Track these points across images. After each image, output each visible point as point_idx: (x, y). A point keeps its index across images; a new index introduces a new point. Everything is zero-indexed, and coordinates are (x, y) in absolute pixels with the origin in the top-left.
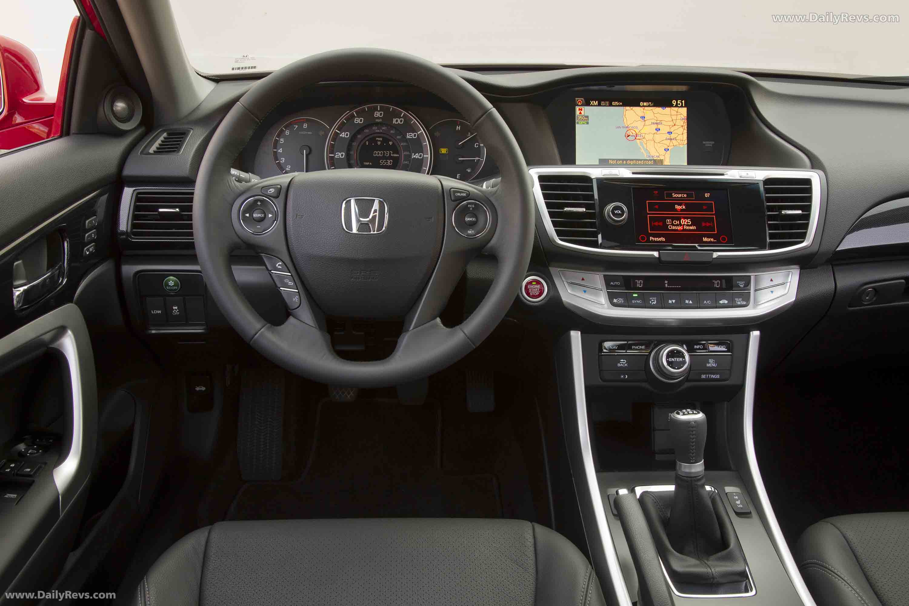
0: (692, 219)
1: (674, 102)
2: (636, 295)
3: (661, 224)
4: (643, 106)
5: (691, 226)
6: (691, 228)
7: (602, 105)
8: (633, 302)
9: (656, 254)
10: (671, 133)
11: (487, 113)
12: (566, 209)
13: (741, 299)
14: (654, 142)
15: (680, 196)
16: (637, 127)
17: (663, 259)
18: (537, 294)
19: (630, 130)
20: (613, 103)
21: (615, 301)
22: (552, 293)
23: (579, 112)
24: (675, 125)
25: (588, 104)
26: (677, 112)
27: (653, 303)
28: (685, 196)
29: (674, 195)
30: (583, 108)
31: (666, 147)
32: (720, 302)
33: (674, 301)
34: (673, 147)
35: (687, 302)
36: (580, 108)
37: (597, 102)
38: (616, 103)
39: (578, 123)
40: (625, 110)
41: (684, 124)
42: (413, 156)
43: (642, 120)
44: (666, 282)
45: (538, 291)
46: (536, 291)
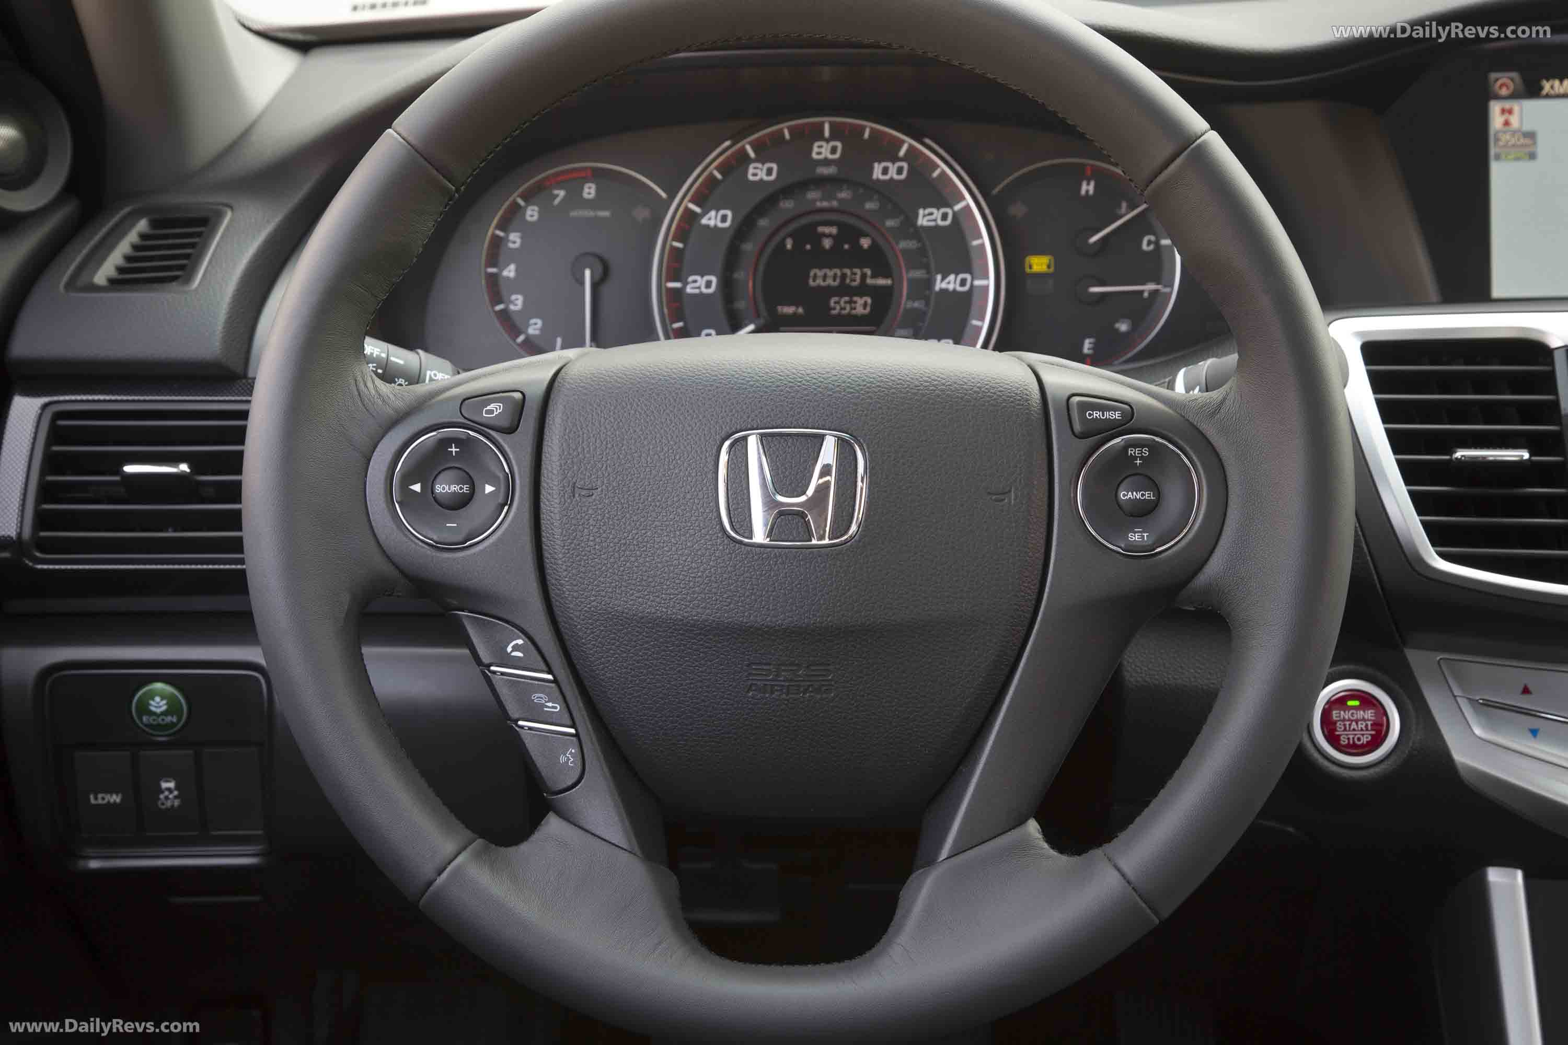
11: (1189, 149)
12: (1461, 453)
18: (1364, 740)
22: (1417, 736)
23: (1503, 118)
25: (1532, 91)
30: (1515, 104)
36: (1507, 107)
39: (1499, 158)
42: (940, 284)
45: (1367, 730)
46: (1362, 730)
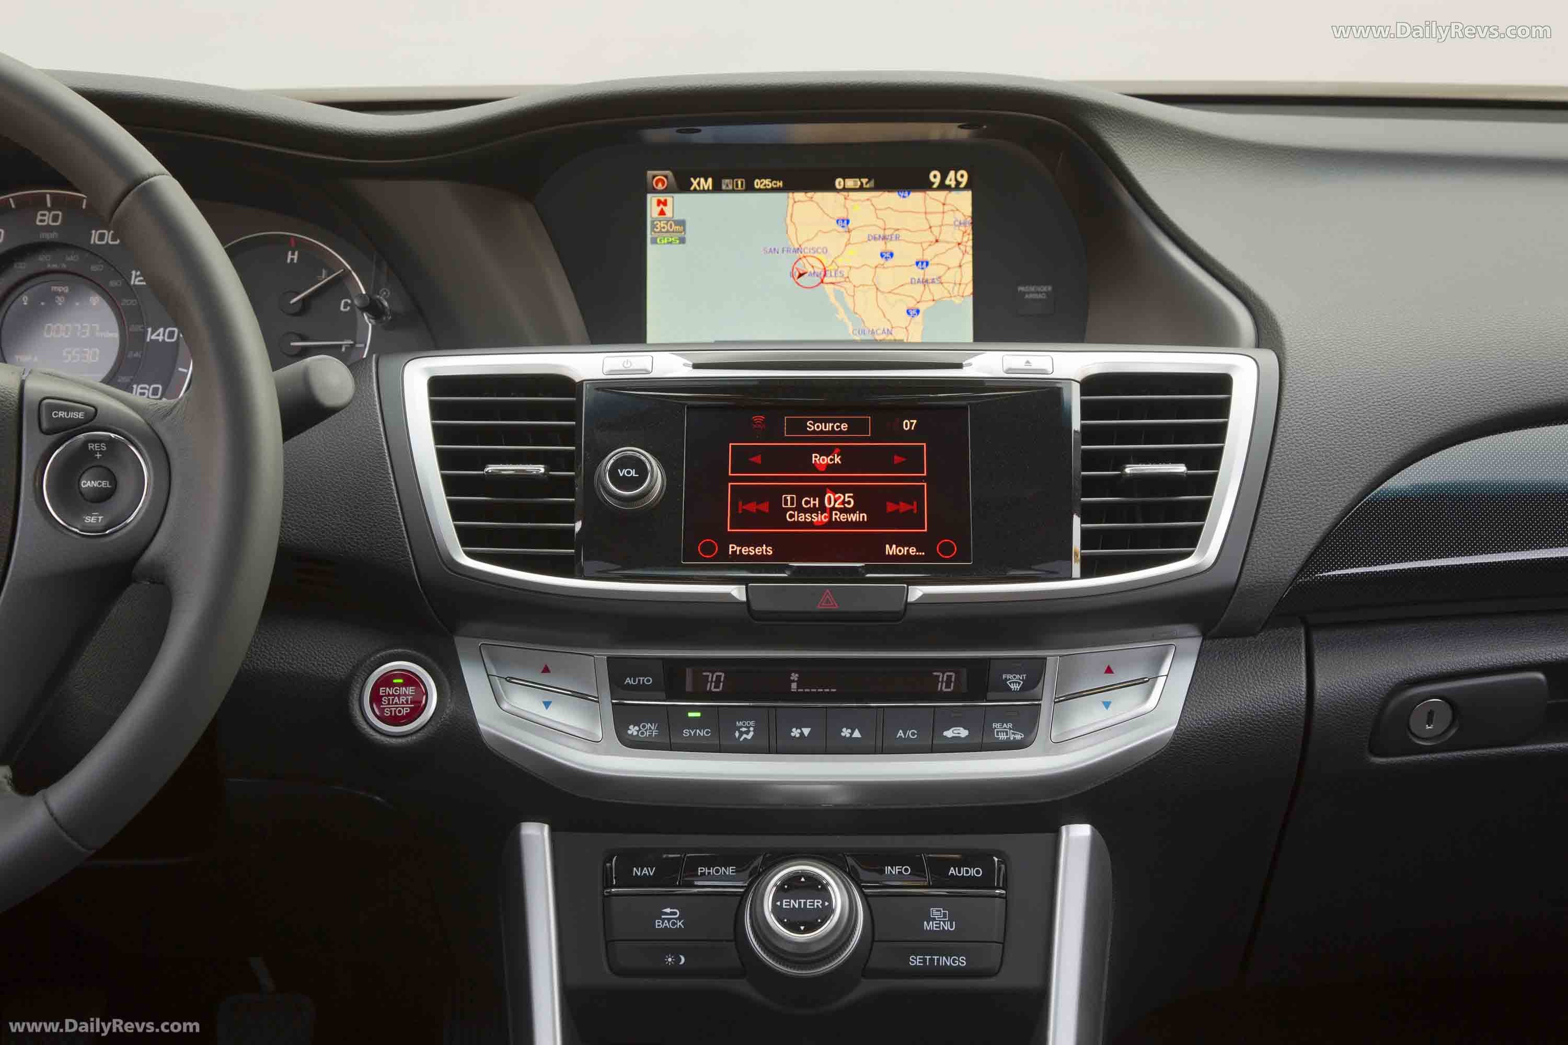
0: (858, 494)
1: (935, 177)
2: (698, 714)
3: (765, 507)
4: (845, 189)
5: (854, 513)
6: (854, 517)
7: (724, 187)
8: (686, 733)
9: (737, 592)
10: (927, 264)
12: (491, 468)
13: (1010, 725)
14: (877, 289)
15: (829, 426)
16: (825, 251)
17: (755, 606)
18: (404, 712)
19: (805, 257)
20: (758, 184)
21: (633, 730)
22: (450, 708)
23: (659, 209)
24: (937, 241)
25: (683, 186)
26: (944, 204)
27: (745, 736)
28: (844, 427)
29: (811, 426)
30: (669, 197)
31: (912, 304)
32: (945, 733)
33: (806, 731)
34: (932, 303)
35: (846, 732)
36: (662, 199)
37: (710, 180)
38: (767, 181)
39: (654, 241)
40: (791, 201)
41: (965, 239)
42: (151, 336)
43: (841, 229)
44: (794, 677)
45: (407, 704)
46: (403, 703)
